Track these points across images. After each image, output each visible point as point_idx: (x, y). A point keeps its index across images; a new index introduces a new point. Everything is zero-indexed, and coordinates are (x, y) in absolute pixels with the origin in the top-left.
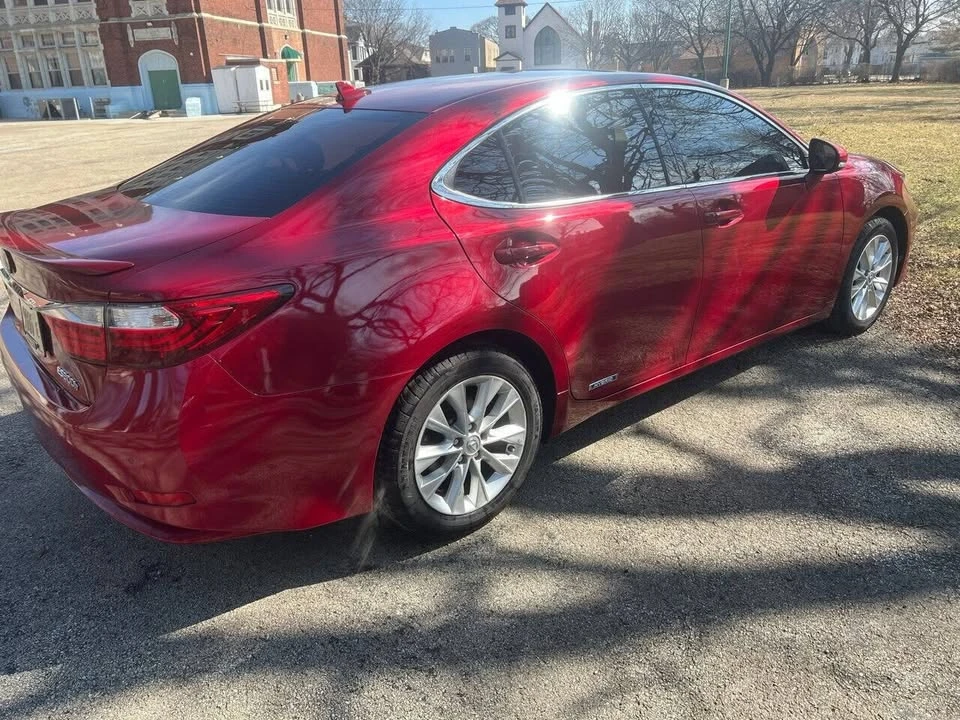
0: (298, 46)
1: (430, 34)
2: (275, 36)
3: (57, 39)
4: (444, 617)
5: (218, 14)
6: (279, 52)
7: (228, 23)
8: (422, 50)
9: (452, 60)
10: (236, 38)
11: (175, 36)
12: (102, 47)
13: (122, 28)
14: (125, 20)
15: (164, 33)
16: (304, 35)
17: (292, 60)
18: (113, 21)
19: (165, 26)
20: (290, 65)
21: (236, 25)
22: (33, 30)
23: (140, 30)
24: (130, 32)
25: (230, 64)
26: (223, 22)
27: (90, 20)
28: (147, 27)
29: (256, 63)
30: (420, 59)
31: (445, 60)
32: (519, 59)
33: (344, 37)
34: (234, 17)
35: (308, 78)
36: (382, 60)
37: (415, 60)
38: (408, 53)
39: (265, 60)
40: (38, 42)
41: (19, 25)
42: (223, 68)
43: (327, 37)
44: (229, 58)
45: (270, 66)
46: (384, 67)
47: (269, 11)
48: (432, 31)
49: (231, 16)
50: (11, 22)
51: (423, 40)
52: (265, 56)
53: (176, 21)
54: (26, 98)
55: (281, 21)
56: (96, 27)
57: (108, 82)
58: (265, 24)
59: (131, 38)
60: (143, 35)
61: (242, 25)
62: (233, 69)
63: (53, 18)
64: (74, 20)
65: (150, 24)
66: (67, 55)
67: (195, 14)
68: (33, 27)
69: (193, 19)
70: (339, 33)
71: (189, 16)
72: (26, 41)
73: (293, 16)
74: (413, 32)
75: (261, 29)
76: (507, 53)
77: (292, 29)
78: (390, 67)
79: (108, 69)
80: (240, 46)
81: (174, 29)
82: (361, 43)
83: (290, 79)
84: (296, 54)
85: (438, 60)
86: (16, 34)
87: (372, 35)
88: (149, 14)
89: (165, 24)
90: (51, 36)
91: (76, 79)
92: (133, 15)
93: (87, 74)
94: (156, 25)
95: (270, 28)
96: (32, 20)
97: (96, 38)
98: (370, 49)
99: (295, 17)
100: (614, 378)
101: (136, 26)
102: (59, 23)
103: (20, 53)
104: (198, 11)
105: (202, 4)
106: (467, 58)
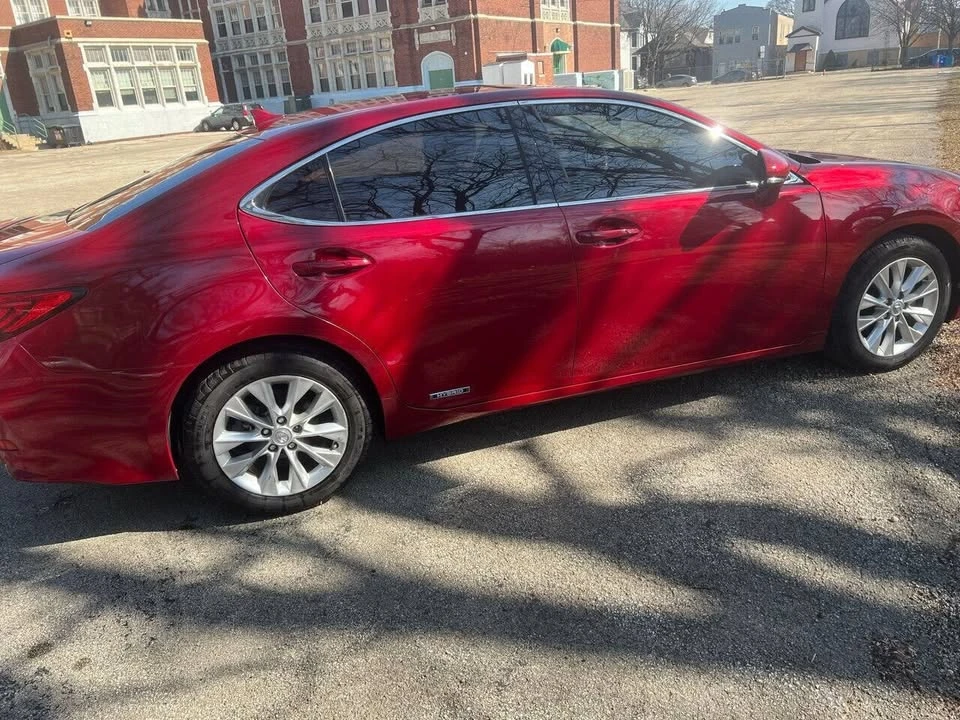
0: (569, 38)
1: (715, 14)
2: (546, 30)
3: (359, 46)
4: (203, 577)
5: (493, 14)
6: (549, 46)
7: (501, 21)
8: (705, 32)
9: (738, 41)
10: (507, 35)
11: (454, 37)
12: (393, 51)
13: (410, 32)
14: (414, 26)
15: (444, 35)
16: (575, 27)
17: (561, 52)
18: (403, 27)
19: (446, 29)
20: (557, 59)
21: (510, 22)
22: (340, 40)
23: (424, 35)
24: (416, 36)
25: (500, 60)
26: (497, 21)
27: (386, 27)
28: (432, 31)
29: (524, 58)
30: (703, 42)
31: (730, 41)
32: (818, 34)
33: (617, 25)
34: (508, 15)
35: (576, 70)
36: (661, 45)
37: (696, 42)
38: (689, 35)
39: (534, 55)
40: (344, 50)
41: (330, 36)
42: (492, 64)
43: (599, 27)
44: (500, 55)
45: (536, 61)
46: (662, 53)
47: (542, 6)
48: (717, 11)
49: (503, 14)
50: (325, 34)
51: (706, 21)
52: (535, 51)
53: (455, 24)
54: (332, 100)
55: (554, 15)
56: (390, 33)
57: (396, 83)
58: (537, 20)
59: (417, 42)
60: (427, 38)
61: (515, 22)
62: (501, 65)
63: (356, 28)
64: (372, 28)
65: (433, 28)
66: (365, 60)
67: (472, 16)
68: (342, 36)
69: (470, 20)
70: (612, 22)
71: (466, 18)
72: (335, 50)
73: (567, 9)
74: (695, 14)
75: (533, 25)
76: (803, 28)
77: (564, 21)
78: (668, 53)
79: (397, 71)
80: (511, 43)
81: (453, 31)
82: (641, 30)
83: (558, 71)
84: (565, 46)
85: (721, 42)
86: (328, 44)
87: (653, 20)
88: (434, 18)
89: (447, 27)
90: (354, 43)
91: (371, 82)
92: (420, 21)
93: (380, 77)
94: (438, 28)
95: (542, 23)
96: (341, 31)
97: (388, 44)
98: (649, 35)
99: (569, 10)
100: (465, 390)
101: (421, 30)
102: (362, 32)
103: (330, 61)
104: (475, 12)
105: (479, 4)
106: (755, 37)
